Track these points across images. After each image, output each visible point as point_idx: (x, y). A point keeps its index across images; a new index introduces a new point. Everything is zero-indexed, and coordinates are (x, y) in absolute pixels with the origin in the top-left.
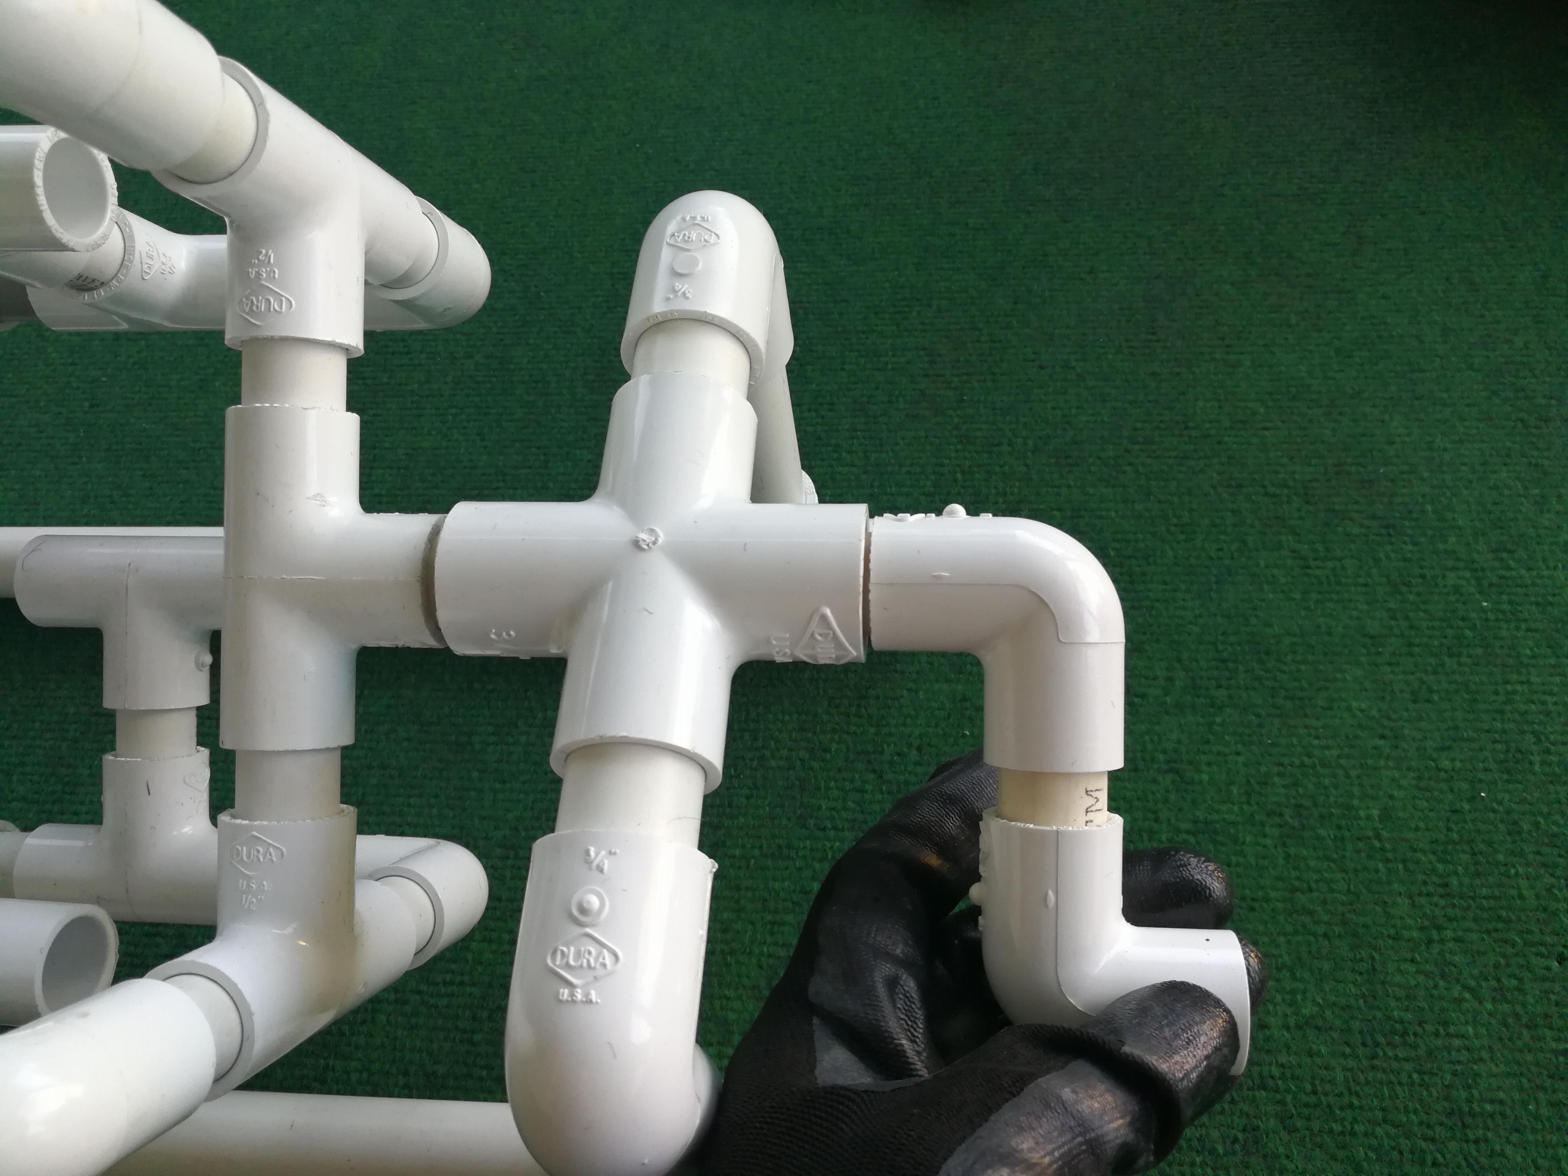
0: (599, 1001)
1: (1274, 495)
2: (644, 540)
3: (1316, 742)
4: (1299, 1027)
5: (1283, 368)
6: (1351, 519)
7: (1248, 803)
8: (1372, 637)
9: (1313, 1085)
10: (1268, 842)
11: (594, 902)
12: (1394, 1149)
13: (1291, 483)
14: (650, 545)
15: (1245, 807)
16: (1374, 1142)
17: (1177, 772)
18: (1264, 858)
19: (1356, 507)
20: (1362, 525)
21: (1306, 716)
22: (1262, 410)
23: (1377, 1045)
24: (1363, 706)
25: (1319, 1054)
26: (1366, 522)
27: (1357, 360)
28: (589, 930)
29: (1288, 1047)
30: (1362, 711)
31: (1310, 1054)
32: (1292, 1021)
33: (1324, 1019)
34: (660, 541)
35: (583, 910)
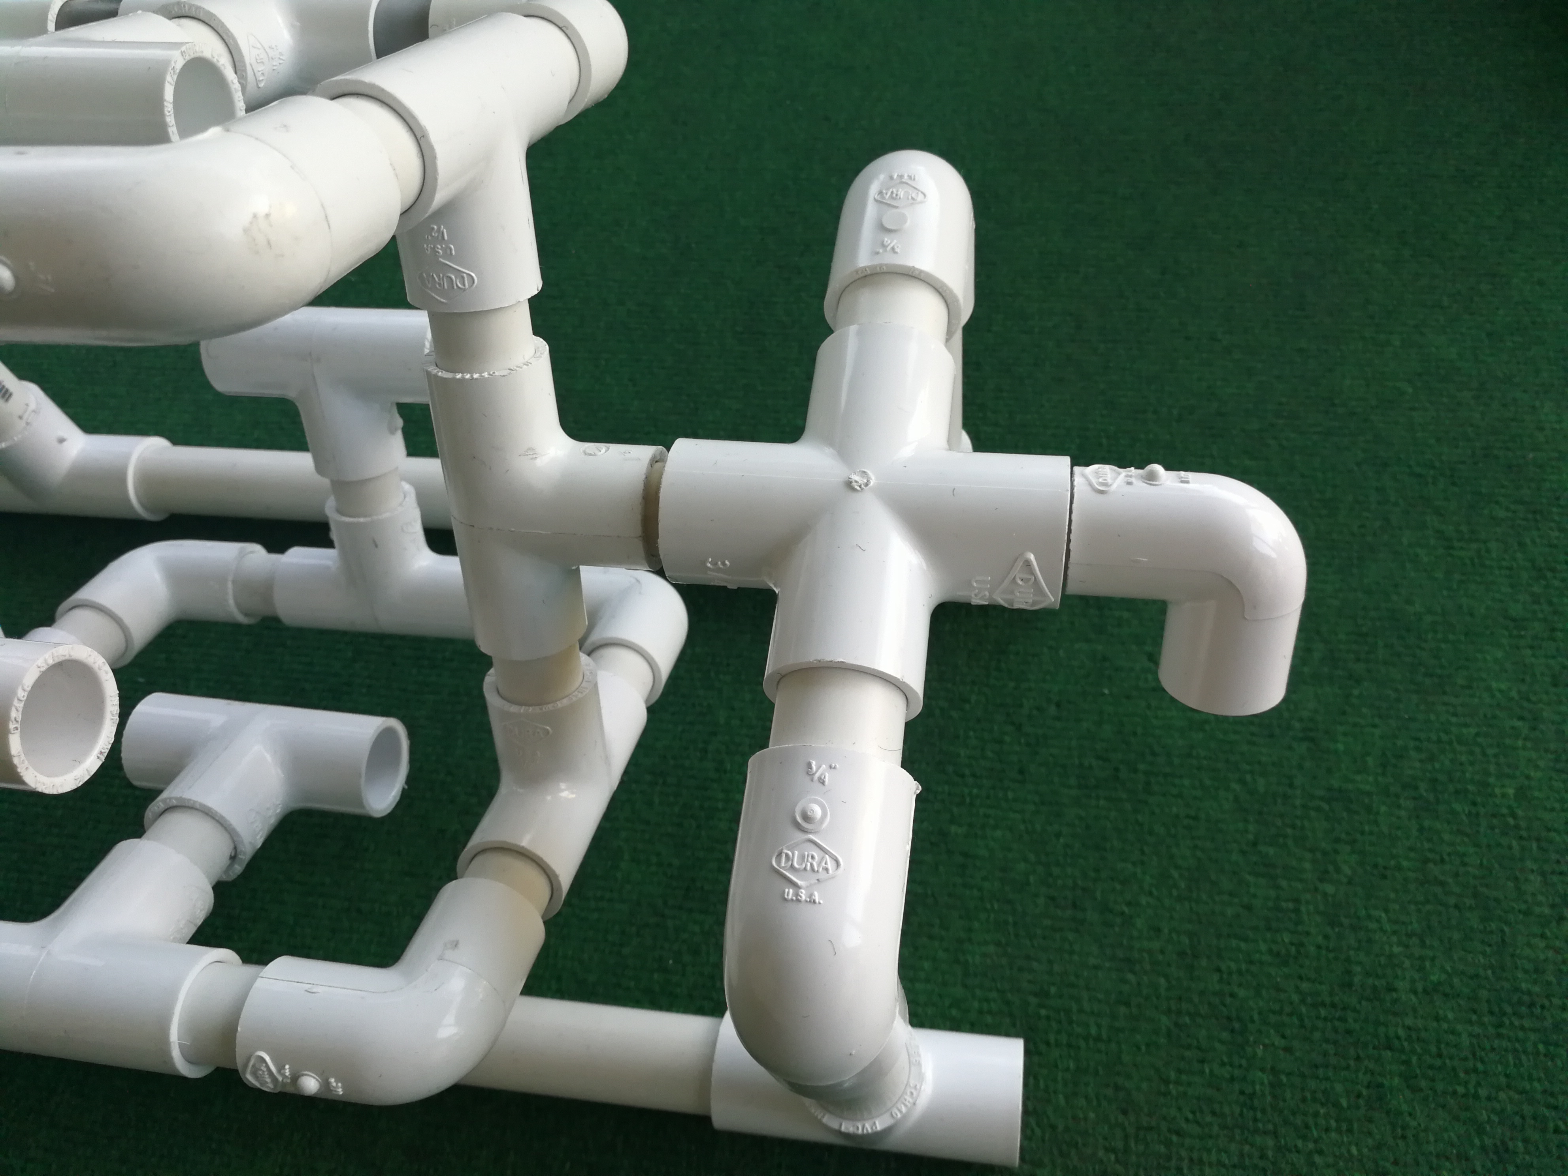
0: (821, 902)
1: (1420, 476)
2: (856, 482)
3: (1454, 720)
4: (1425, 991)
5: (1433, 350)
6: (1497, 503)
7: (1384, 774)
8: (1514, 620)
9: (1439, 1049)
10: (1403, 813)
11: (817, 811)
12: (1517, 1113)
13: (1437, 464)
14: (863, 486)
15: (1380, 779)
16: (1497, 1106)
17: (1312, 740)
18: (1398, 828)
19: (1503, 491)
20: (1507, 509)
21: (1445, 693)
22: (1410, 390)
23: (1504, 1014)
24: (1503, 686)
25: (1445, 1019)
26: (1512, 507)
27: (1510, 344)
28: (811, 837)
29: (1415, 1010)
30: (1501, 691)
31: (1437, 1019)
32: (1420, 987)
33: (1452, 987)
34: (872, 484)
35: (806, 818)
